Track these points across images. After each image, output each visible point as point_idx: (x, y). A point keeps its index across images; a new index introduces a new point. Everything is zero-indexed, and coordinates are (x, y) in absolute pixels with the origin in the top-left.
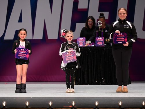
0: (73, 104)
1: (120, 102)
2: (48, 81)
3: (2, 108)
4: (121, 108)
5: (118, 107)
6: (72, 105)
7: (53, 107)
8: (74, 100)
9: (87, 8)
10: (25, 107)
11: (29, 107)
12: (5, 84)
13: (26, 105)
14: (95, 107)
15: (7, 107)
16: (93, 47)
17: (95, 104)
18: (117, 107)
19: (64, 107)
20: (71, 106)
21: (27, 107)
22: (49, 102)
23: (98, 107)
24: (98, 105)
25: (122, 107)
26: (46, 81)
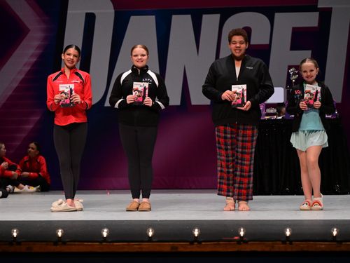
0: (242, 234)
2: (190, 188)
3: (101, 242)
4: (337, 242)
5: (331, 239)
6: (239, 235)
7: (201, 240)
8: (242, 226)
9: (268, 43)
10: (147, 240)
11: (154, 240)
12: (106, 193)
13: (147, 235)
14: (283, 239)
15: (110, 241)
16: (280, 119)
17: (284, 234)
18: (329, 239)
19: (224, 238)
20: (236, 238)
21: (150, 239)
22: (194, 229)
23: (291, 239)
25: (338, 239)
26: (187, 189)
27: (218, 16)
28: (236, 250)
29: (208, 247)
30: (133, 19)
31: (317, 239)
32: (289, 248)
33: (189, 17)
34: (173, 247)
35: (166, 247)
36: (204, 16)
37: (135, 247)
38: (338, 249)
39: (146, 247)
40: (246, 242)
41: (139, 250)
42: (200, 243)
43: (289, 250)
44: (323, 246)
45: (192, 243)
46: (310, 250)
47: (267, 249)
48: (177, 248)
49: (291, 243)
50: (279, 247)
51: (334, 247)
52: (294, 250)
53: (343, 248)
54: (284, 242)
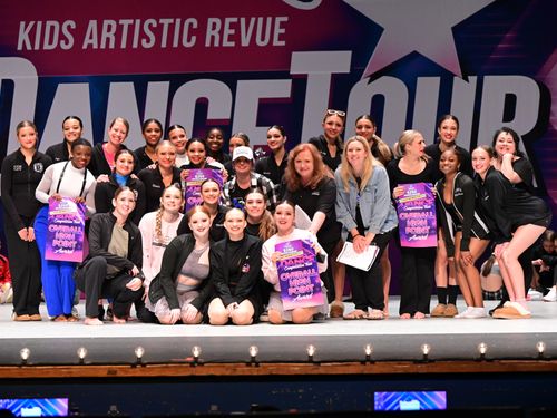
0: (196, 354)
1: (311, 347)
3: (20, 366)
4: (314, 363)
5: (307, 359)
6: (192, 355)
7: (146, 362)
8: (198, 344)
9: (229, 117)
10: (77, 362)
11: (87, 363)
13: (77, 356)
14: (248, 361)
15: (31, 363)
17: (249, 354)
18: (304, 360)
19: (174, 360)
20: (190, 359)
21: (82, 362)
22: (134, 348)
23: (258, 360)
24: (258, 354)
25: (315, 360)
27: (166, 84)
28: (188, 374)
29: (155, 372)
30: (61, 87)
31: (290, 359)
32: (254, 371)
33: (132, 84)
34: (109, 372)
35: (102, 372)
36: (150, 84)
37: (63, 372)
38: (316, 372)
39: (77, 371)
40: (201, 364)
41: (68, 376)
42: (144, 365)
43: (255, 374)
44: (296, 369)
45: (134, 366)
46: (281, 373)
47: (228, 373)
48: (115, 372)
49: (257, 365)
50: (243, 370)
51: (310, 369)
52: (261, 374)
53: (321, 370)
54: (248, 364)
